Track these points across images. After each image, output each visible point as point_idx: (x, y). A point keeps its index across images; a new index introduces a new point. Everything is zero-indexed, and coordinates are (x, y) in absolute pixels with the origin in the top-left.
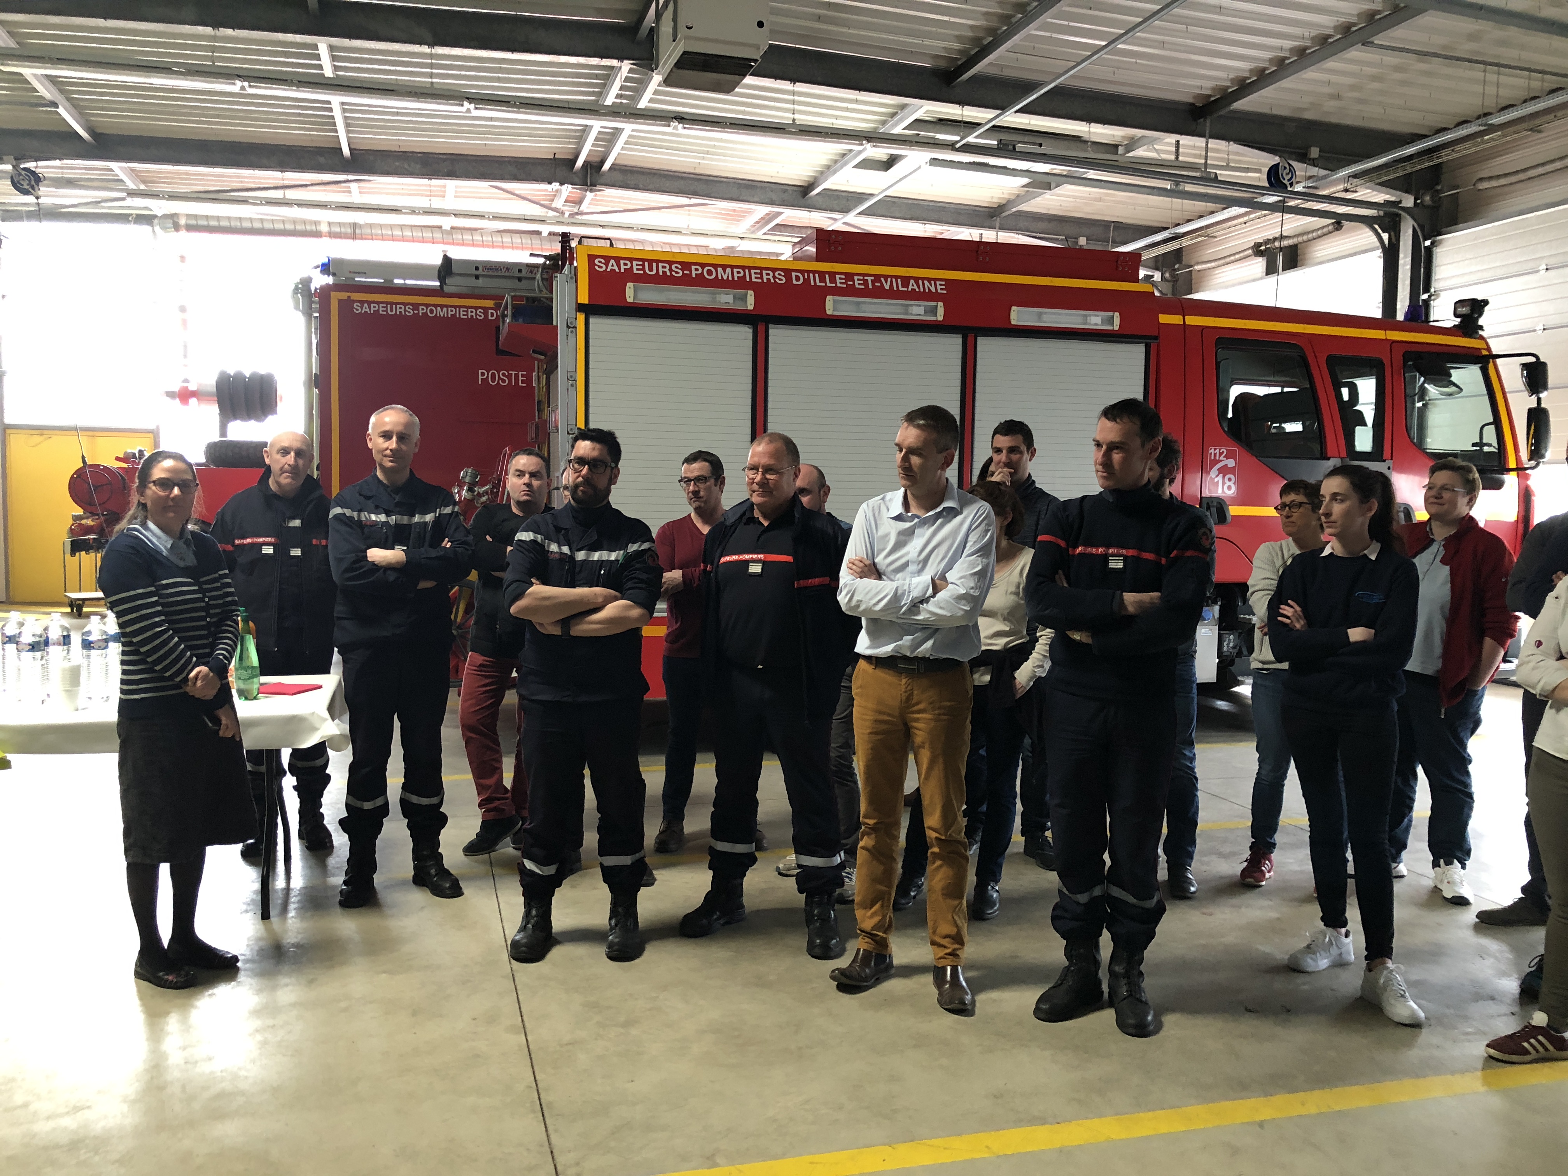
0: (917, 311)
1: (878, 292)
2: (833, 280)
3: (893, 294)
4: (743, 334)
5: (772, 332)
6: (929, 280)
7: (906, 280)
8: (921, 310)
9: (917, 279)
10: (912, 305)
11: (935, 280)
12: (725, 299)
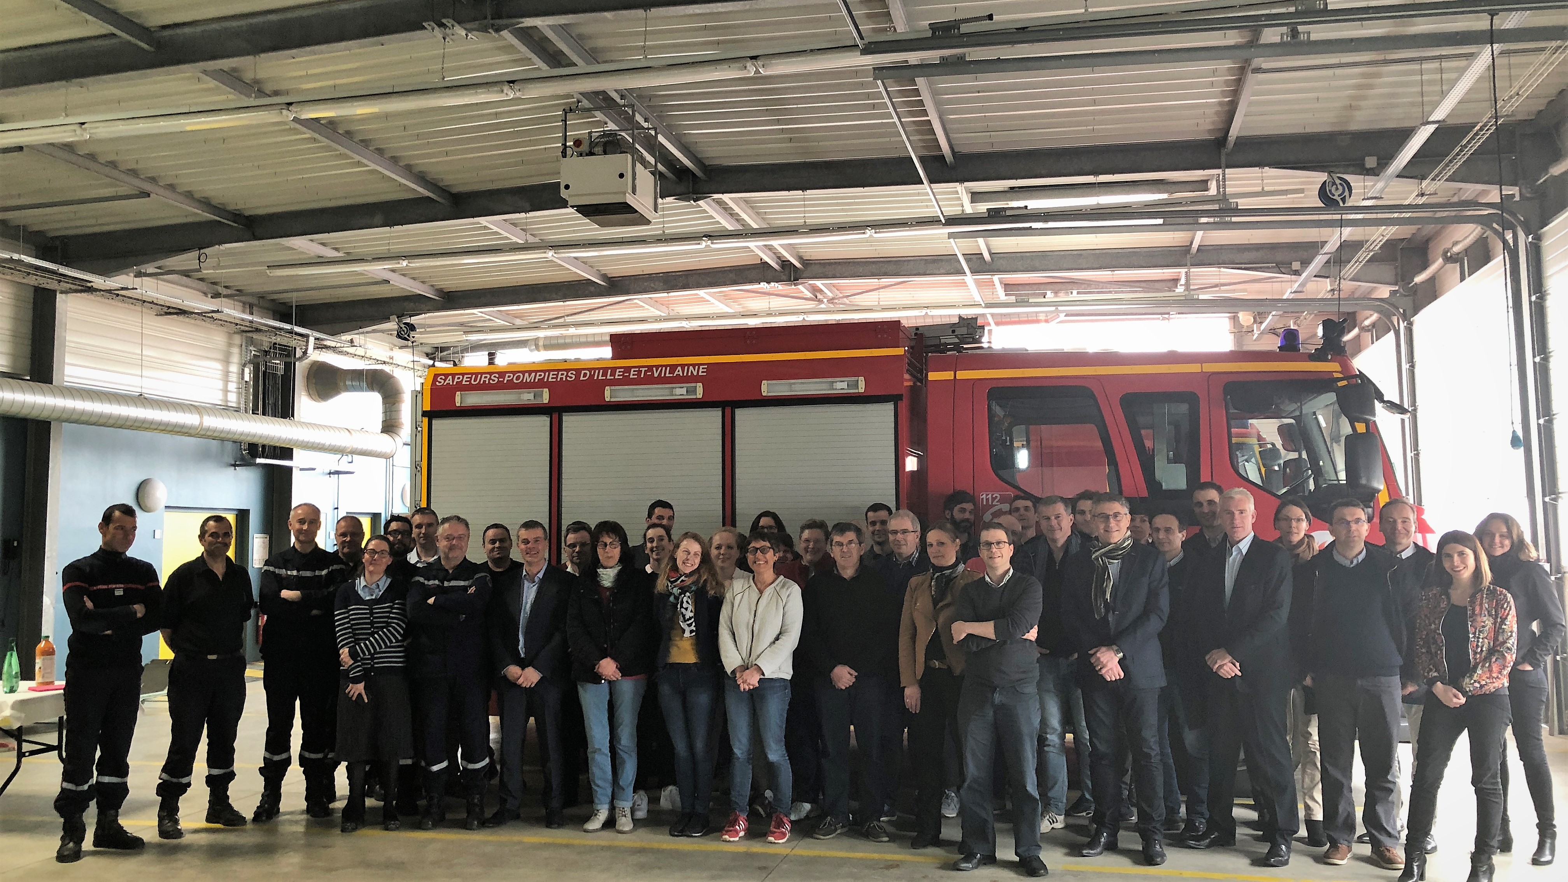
0: (680, 392)
1: (649, 380)
2: (613, 374)
3: (662, 380)
4: (543, 422)
5: (564, 418)
6: (694, 365)
7: (673, 368)
8: (684, 391)
9: (683, 366)
10: (676, 388)
11: (699, 365)
12: (526, 397)
